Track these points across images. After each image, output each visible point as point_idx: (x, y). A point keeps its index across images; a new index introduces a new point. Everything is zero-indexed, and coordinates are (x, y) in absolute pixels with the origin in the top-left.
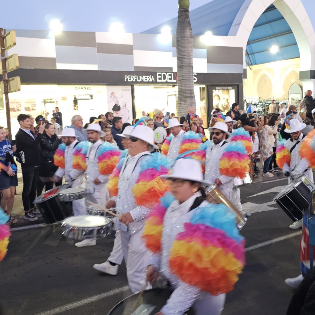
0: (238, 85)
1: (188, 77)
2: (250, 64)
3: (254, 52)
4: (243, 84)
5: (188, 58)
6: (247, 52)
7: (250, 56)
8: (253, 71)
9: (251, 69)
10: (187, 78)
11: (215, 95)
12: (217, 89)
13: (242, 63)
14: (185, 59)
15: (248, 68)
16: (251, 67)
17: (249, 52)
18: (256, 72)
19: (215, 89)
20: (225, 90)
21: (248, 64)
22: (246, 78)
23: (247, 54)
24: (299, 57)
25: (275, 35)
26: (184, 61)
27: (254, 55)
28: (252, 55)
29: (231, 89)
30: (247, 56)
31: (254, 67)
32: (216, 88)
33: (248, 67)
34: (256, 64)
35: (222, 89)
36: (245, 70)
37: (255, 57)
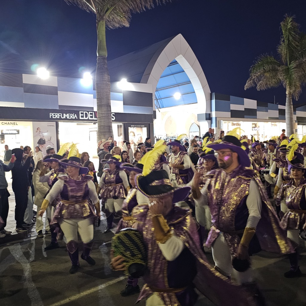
0: (149, 124)
1: (106, 115)
2: (158, 107)
4: (153, 123)
6: (156, 97)
11: (131, 132)
12: (132, 127)
13: (152, 106)
15: (157, 110)
18: (163, 114)
20: (139, 128)
22: (155, 118)
24: (197, 103)
25: (178, 85)
26: (103, 101)
29: (143, 127)
30: (156, 100)
31: (162, 110)
34: (163, 107)
35: (136, 127)
36: (155, 112)
37: (162, 102)
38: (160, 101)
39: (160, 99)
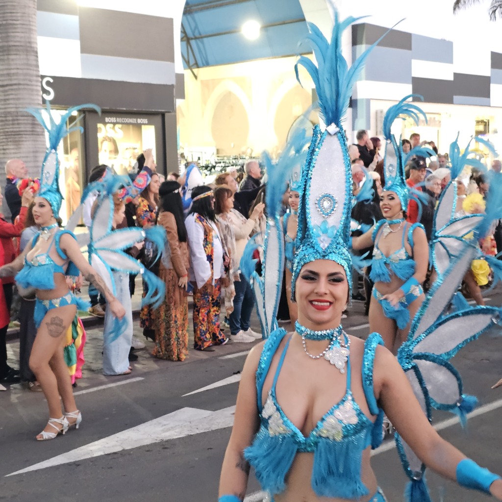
0: (163, 115)
1: (24, 80)
2: (192, 63)
3: (203, 35)
4: (175, 112)
5: (24, 26)
6: (184, 31)
7: (193, 42)
8: (202, 81)
9: (196, 77)
10: (22, 82)
11: (105, 139)
12: (109, 123)
13: (172, 59)
14: (15, 28)
15: (188, 74)
16: (195, 70)
17: (190, 33)
18: (208, 86)
19: (105, 123)
20: (131, 126)
21: (188, 64)
22: (182, 96)
23: (185, 38)
26: (12, 34)
27: (203, 43)
28: (198, 40)
29: (145, 124)
30: (185, 43)
31: (204, 73)
32: (107, 120)
33: (189, 71)
34: (207, 64)
35: (122, 123)
36: (180, 78)
37: (204, 47)
38: (197, 45)
39: (196, 38)
